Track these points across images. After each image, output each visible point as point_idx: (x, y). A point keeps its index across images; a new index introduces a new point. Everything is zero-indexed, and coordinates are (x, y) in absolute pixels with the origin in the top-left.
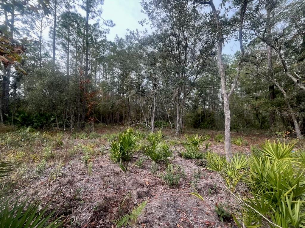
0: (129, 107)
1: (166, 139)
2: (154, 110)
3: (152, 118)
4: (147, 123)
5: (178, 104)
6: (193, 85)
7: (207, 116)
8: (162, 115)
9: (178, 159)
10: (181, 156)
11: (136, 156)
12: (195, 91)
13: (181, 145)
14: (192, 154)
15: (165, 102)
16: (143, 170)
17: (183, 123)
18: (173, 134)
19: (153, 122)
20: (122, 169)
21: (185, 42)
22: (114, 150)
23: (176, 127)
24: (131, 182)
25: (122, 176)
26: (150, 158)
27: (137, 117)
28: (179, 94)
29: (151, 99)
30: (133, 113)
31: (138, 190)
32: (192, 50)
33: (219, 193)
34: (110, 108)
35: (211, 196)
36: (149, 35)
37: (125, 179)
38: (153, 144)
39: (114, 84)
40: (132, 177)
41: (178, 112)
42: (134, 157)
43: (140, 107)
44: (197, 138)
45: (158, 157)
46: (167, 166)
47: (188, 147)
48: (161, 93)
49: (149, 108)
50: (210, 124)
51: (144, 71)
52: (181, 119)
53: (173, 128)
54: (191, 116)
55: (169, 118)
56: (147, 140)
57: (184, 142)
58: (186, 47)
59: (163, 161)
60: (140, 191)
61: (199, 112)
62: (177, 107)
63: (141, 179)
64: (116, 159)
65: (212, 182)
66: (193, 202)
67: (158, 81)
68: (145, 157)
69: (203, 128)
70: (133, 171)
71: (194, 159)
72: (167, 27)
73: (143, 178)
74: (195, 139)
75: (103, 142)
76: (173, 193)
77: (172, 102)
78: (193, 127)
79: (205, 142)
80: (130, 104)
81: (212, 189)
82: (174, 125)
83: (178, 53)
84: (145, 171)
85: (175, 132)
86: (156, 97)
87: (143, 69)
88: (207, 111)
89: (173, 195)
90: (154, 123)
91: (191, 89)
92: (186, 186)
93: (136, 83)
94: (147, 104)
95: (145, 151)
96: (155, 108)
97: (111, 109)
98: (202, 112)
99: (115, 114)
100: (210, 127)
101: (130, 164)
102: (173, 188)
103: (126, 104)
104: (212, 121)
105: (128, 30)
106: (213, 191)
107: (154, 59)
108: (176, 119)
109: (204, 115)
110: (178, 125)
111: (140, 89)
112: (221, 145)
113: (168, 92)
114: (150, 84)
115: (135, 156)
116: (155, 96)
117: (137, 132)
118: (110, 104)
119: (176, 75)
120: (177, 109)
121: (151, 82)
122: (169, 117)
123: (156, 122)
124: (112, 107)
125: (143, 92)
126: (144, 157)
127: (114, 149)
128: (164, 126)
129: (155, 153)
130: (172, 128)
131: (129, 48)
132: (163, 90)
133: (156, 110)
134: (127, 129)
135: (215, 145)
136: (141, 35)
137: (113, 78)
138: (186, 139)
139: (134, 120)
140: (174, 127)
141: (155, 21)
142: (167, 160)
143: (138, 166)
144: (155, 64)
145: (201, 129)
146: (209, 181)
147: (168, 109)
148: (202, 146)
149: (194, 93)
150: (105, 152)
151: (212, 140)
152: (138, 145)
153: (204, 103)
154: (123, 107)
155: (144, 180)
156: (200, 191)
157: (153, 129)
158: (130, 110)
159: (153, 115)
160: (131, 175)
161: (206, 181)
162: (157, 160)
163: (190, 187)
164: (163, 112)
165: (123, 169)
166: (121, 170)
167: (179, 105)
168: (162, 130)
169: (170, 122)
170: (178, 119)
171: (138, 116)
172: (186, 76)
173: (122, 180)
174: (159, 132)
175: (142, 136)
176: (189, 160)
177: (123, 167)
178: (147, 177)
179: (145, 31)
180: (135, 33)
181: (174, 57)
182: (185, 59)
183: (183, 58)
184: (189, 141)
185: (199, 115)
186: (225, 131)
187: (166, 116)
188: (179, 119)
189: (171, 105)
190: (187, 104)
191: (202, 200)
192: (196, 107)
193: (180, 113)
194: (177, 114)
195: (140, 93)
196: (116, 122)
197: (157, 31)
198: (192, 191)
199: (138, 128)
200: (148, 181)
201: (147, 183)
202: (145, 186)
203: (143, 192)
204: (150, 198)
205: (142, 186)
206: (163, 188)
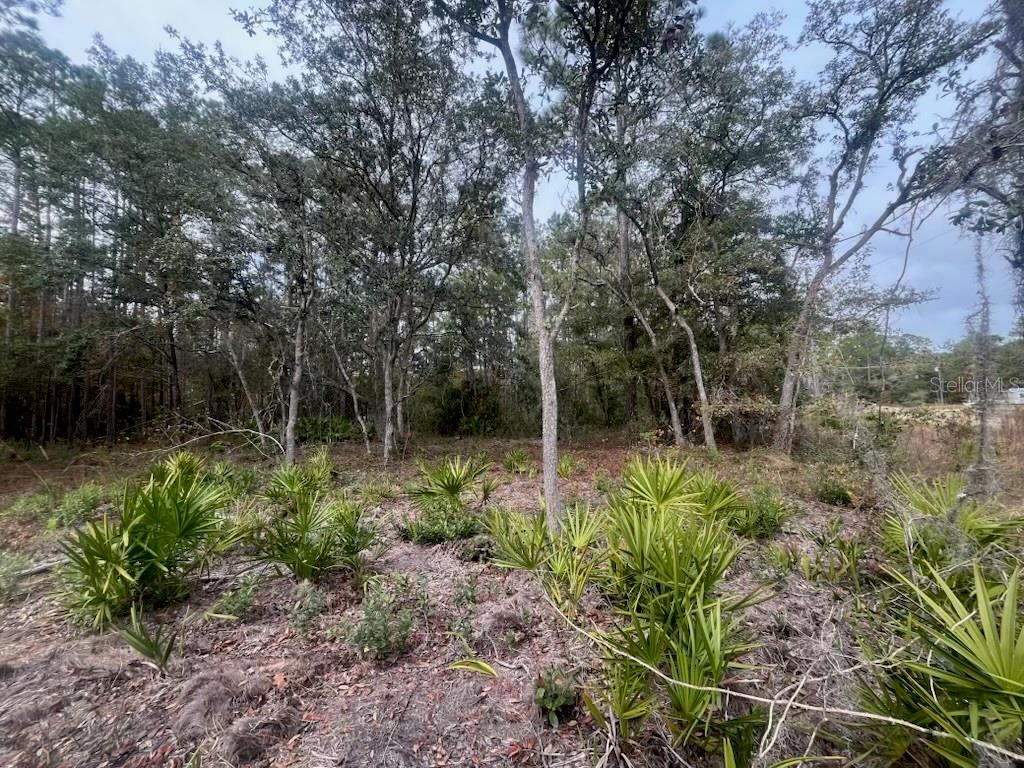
0: (174, 363)
1: (344, 483)
2: (297, 377)
3: (287, 409)
4: (266, 428)
5: (390, 357)
6: (439, 295)
7: (479, 396)
8: (329, 397)
9: (398, 550)
10: (406, 536)
11: (219, 575)
12: (443, 316)
13: (403, 498)
14: (446, 523)
15: (340, 348)
16: (256, 628)
17: (405, 420)
18: (371, 464)
19: (291, 423)
20: (144, 652)
21: (411, 150)
22: (91, 569)
23: (383, 435)
24: (198, 700)
25: (142, 687)
26: (285, 569)
27: (215, 405)
28: (394, 321)
29: (282, 333)
30: (191, 391)
34: (64, 365)
35: (516, 655)
36: (276, 86)
37: (161, 693)
38: (297, 507)
40: (202, 674)
41: (388, 383)
42: (207, 581)
43: (229, 365)
44: (457, 469)
45: (324, 560)
46: (357, 587)
47: (431, 505)
48: (325, 313)
49: (275, 368)
50: (488, 418)
51: (247, 220)
52: (399, 408)
53: (370, 439)
54: (429, 397)
55: (356, 407)
56: (268, 495)
57: (415, 486)
59: (342, 570)
60: (247, 730)
61: (457, 382)
62: (386, 367)
63: (251, 670)
64: (102, 611)
65: (513, 605)
67: (315, 267)
68: (266, 569)
69: (469, 433)
70: (202, 644)
71: (452, 539)
73: (260, 665)
74: (451, 473)
77: (367, 349)
78: (436, 433)
79: (479, 479)
80: (177, 352)
81: (516, 628)
82: (372, 430)
84: (267, 630)
85: (377, 455)
86: (303, 326)
87: (247, 212)
88: (479, 381)
90: (296, 427)
91: (430, 311)
92: (435, 645)
93: (214, 263)
94: (265, 354)
95: (262, 542)
96: (298, 370)
97: (68, 370)
98: (467, 384)
99: (93, 393)
100: (488, 429)
101: (188, 617)
103: (160, 349)
104: (494, 409)
105: (171, 31)
107: (298, 182)
108: (383, 410)
109: (472, 393)
110: (389, 430)
111: (232, 290)
112: (521, 483)
113: (352, 310)
114: (277, 277)
115: (212, 576)
116: (300, 322)
117: (218, 469)
118: (61, 345)
119: (381, 255)
120: (387, 373)
121: (281, 267)
122: (355, 402)
123: (304, 423)
124: (75, 364)
125: (246, 303)
126: (256, 571)
128: (337, 435)
129: (309, 545)
130: (368, 442)
131: (173, 113)
132: (334, 302)
133: (303, 375)
134: (165, 458)
135: (505, 484)
136: (239, 73)
138: (420, 474)
139: (201, 420)
140: (374, 436)
141: (299, 39)
143: (231, 617)
145: (461, 439)
146: (504, 605)
147: (350, 374)
148: (470, 495)
149: (439, 321)
151: (497, 469)
152: (227, 525)
153: (468, 354)
154: (141, 361)
155: (262, 669)
156: (479, 647)
157: (290, 448)
158: (181, 377)
159: (293, 394)
160: (196, 666)
162: (320, 571)
164: (332, 382)
165: (151, 649)
166: (137, 655)
167: (393, 361)
168: (331, 452)
169: (359, 418)
170: (389, 409)
171: (219, 400)
173: (143, 708)
174: (320, 459)
175: (243, 483)
176: (434, 548)
177: (147, 642)
178: (277, 653)
179: (255, 65)
180: (206, 53)
181: (376, 191)
183: (405, 199)
184: (432, 483)
185: (455, 394)
187: (343, 399)
188: (394, 409)
189: (361, 359)
190: (416, 357)
191: (492, 677)
192: (445, 368)
193: (395, 387)
194: (387, 391)
195: (234, 307)
196: (96, 432)
198: (454, 655)
199: (221, 451)
200: (285, 671)
201: (279, 680)
202: (269, 695)
203: (265, 725)
204: (298, 742)
205: (257, 698)
206: (348, 679)
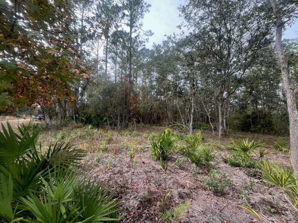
0: (166, 108)
1: (206, 142)
2: (192, 111)
3: (190, 120)
4: (185, 124)
5: (221, 104)
6: (239, 82)
7: (260, 118)
8: (202, 117)
9: (223, 165)
10: (226, 162)
11: (175, 157)
12: (243, 88)
13: (225, 150)
14: (241, 161)
15: (205, 102)
16: (183, 171)
17: (227, 125)
18: (215, 137)
19: (191, 123)
21: (227, 36)
23: (219, 129)
24: (171, 181)
25: (162, 174)
26: (190, 161)
27: (174, 118)
28: (222, 93)
29: (189, 99)
30: (169, 114)
31: (179, 190)
32: (237, 43)
33: (283, 214)
34: (149, 109)
35: (271, 216)
36: (186, 37)
37: (165, 177)
38: (193, 146)
39: (152, 87)
40: (172, 176)
41: (220, 112)
42: (173, 158)
43: (177, 108)
44: (247, 143)
45: (199, 160)
46: (208, 171)
47: (235, 153)
48: (200, 93)
49: (187, 109)
50: (265, 127)
51: (181, 72)
52: (224, 121)
53: (215, 130)
54: (237, 118)
55: (210, 120)
56: (185, 141)
57: (230, 146)
58: (229, 40)
59: (204, 165)
60: (181, 192)
61: (249, 113)
62: (219, 107)
63: (182, 180)
64: (156, 157)
65: (272, 199)
66: (245, 216)
67: (197, 81)
68: (185, 158)
69: (255, 132)
70: (172, 170)
71: (244, 167)
72: (206, 24)
73: (184, 180)
74: (244, 144)
75: (144, 140)
76: (217, 201)
77: (213, 102)
78: (240, 130)
79: (259, 149)
80: (167, 106)
81: (272, 207)
82: (215, 127)
83: (219, 48)
84: (185, 173)
85: (217, 135)
86: (194, 97)
87: (180, 70)
88: (261, 112)
89: (218, 203)
90: (193, 125)
91: (236, 87)
92: (234, 197)
93: (174, 84)
94: (185, 105)
95: (184, 152)
96: (193, 109)
97: (150, 110)
98: (253, 113)
99: (153, 114)
100: (266, 131)
101: (169, 163)
102: (217, 196)
103: (163, 105)
104: (269, 123)
105: (165, 35)
106: (273, 210)
107: (192, 59)
108: (219, 121)
109: (257, 116)
110: (221, 128)
111: (177, 90)
112: (283, 155)
113: (208, 91)
114: (188, 85)
115: (174, 157)
116: (193, 96)
117: (175, 133)
118: (149, 105)
119: (218, 73)
120: (220, 109)
121: (188, 82)
122: (209, 118)
123: (195, 124)
124: (151, 109)
125: (180, 93)
126: (183, 159)
127: (155, 147)
128: (204, 128)
129: (195, 156)
130: (213, 131)
132: (202, 90)
133: (194, 110)
134: (165, 129)
135: (274, 154)
136: (178, 37)
137: (151, 82)
138: (231, 143)
139: (171, 121)
140: (216, 129)
142: (208, 165)
143: (177, 167)
144: (193, 64)
145: (251, 133)
146: (267, 197)
147: (208, 110)
148: (255, 154)
149: (240, 91)
150: (146, 149)
151: (270, 147)
152: (177, 146)
153: (255, 102)
154: (160, 108)
155: (184, 181)
156: (253, 206)
157: (191, 130)
158: (167, 111)
159: (192, 115)
160: (171, 174)
161: (262, 196)
162: (198, 163)
163: (239, 198)
164: (202, 113)
165: (164, 167)
166: (162, 168)
167: (222, 106)
168: (202, 133)
169: (211, 123)
170: (220, 121)
171: (175, 117)
172: (230, 72)
173: (162, 178)
174: (199, 134)
175: (180, 137)
176: (236, 168)
177: (163, 165)
178: (188, 179)
179: (182, 33)
180: (172, 37)
181: (215, 53)
182: (229, 54)
183: (226, 52)
184: (236, 146)
185: (248, 117)
186: (291, 136)
187: (206, 117)
188: (222, 121)
189: (211, 105)
190: (231, 104)
191: (258, 218)
192: (243, 107)
193: (223, 114)
194: (220, 115)
195: (178, 94)
196: (154, 123)
197: (194, 31)
198: (242, 203)
199: (176, 129)
200: (189, 183)
201: (188, 185)
202: (186, 187)
203: (185, 193)
204: (192, 201)
205: (183, 187)
206: (205, 193)
